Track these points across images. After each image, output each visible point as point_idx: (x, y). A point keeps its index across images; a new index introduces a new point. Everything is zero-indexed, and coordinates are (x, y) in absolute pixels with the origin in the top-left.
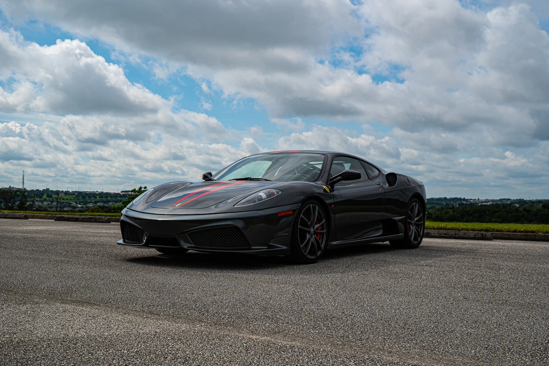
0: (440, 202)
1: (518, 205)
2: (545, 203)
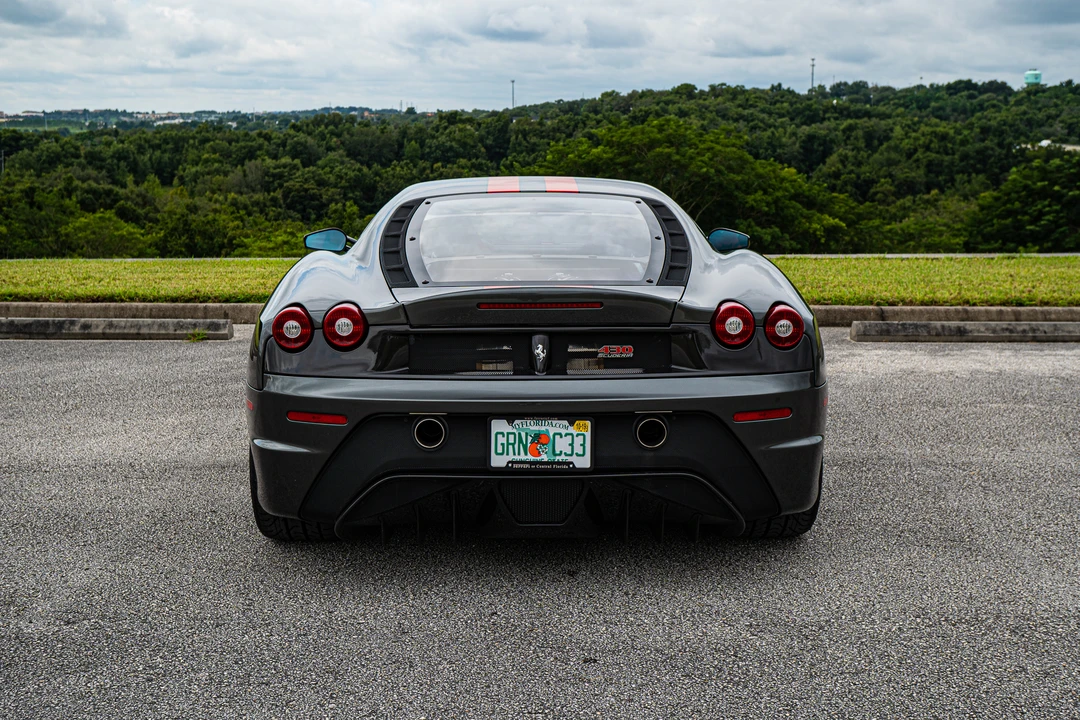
1: (234, 125)
2: (284, 119)
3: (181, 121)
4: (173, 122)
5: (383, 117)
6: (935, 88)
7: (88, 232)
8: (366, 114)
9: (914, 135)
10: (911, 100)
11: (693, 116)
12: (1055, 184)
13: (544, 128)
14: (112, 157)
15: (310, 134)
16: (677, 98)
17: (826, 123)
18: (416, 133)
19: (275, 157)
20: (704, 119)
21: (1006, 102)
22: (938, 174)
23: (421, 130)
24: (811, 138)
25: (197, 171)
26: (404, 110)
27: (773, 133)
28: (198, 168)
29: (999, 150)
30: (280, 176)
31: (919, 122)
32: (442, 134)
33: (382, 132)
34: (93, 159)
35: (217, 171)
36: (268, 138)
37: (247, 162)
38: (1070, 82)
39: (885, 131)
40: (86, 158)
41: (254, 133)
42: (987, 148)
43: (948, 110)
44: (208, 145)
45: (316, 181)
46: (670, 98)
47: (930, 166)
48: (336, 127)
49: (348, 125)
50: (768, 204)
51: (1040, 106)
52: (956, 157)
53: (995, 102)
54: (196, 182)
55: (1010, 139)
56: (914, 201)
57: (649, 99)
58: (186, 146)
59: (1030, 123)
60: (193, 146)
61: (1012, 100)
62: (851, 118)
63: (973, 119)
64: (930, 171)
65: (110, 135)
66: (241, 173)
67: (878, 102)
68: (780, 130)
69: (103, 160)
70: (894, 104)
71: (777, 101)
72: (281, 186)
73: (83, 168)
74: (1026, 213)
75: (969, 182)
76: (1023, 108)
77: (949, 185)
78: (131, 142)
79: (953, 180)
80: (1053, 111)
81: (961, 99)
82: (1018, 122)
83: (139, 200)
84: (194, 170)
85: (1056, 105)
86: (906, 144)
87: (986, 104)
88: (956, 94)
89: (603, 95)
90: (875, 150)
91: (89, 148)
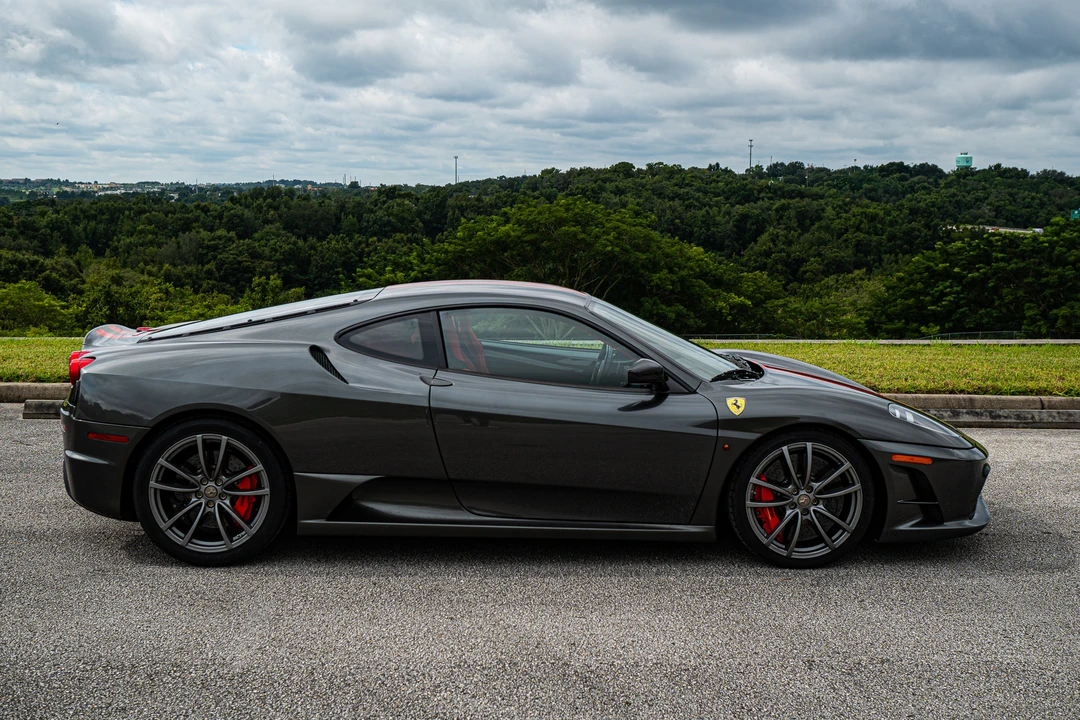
0: (15, 189)
1: (176, 196)
2: (226, 191)
3: (123, 191)
4: (115, 192)
5: (325, 191)
6: (869, 170)
7: (6, 302)
8: (309, 187)
9: (844, 215)
10: (844, 181)
11: (629, 195)
12: (957, 265)
13: (481, 204)
14: (45, 227)
15: (247, 207)
16: (614, 177)
17: (760, 203)
18: (354, 207)
19: (212, 230)
20: (640, 197)
21: (937, 185)
22: (867, 253)
23: (359, 204)
24: (744, 217)
25: (130, 243)
26: (348, 183)
27: (707, 212)
28: (132, 239)
29: (925, 231)
30: (215, 248)
31: (850, 203)
32: (380, 208)
33: (320, 206)
34: (27, 229)
35: (151, 243)
36: (205, 210)
37: (180, 234)
38: (998, 166)
39: (817, 211)
40: (18, 228)
41: (190, 206)
42: (913, 229)
43: (880, 191)
44: (144, 216)
45: (250, 254)
46: (607, 175)
47: (859, 247)
48: (274, 199)
49: (285, 198)
50: (673, 283)
51: (969, 188)
52: (884, 237)
53: (926, 184)
54: (129, 253)
55: (936, 221)
56: (837, 281)
57: (587, 177)
58: (122, 217)
59: (959, 205)
60: (128, 217)
61: (942, 182)
62: (784, 197)
63: (904, 201)
64: (858, 251)
65: (47, 205)
66: (175, 245)
67: (812, 184)
68: (714, 208)
69: (37, 230)
70: (828, 185)
71: (714, 181)
72: (215, 258)
73: (15, 238)
74: (928, 294)
75: (896, 262)
76: (953, 190)
77: (876, 264)
78: (65, 213)
79: (880, 260)
80: (981, 194)
81: (892, 180)
82: (947, 204)
83: (65, 271)
84: (128, 241)
85: (984, 188)
86: (837, 224)
87: (917, 186)
88: (888, 176)
89: (543, 172)
90: (805, 230)
91: (21, 219)
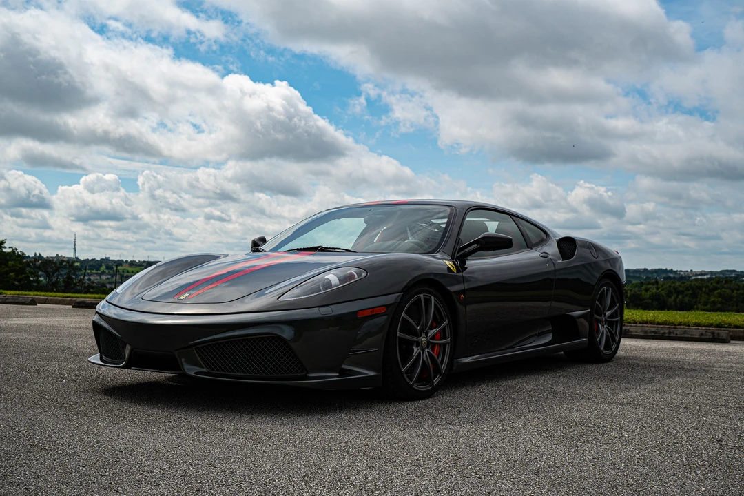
0: (638, 275)
3: (709, 276)
4: (703, 277)
14: (649, 298)
